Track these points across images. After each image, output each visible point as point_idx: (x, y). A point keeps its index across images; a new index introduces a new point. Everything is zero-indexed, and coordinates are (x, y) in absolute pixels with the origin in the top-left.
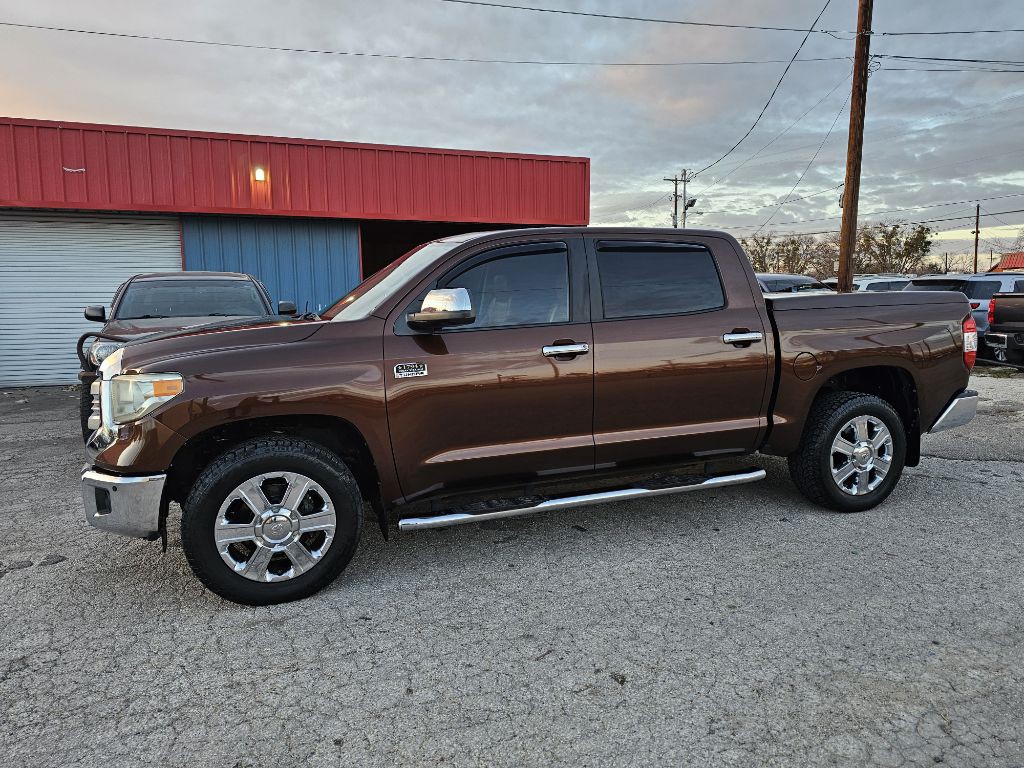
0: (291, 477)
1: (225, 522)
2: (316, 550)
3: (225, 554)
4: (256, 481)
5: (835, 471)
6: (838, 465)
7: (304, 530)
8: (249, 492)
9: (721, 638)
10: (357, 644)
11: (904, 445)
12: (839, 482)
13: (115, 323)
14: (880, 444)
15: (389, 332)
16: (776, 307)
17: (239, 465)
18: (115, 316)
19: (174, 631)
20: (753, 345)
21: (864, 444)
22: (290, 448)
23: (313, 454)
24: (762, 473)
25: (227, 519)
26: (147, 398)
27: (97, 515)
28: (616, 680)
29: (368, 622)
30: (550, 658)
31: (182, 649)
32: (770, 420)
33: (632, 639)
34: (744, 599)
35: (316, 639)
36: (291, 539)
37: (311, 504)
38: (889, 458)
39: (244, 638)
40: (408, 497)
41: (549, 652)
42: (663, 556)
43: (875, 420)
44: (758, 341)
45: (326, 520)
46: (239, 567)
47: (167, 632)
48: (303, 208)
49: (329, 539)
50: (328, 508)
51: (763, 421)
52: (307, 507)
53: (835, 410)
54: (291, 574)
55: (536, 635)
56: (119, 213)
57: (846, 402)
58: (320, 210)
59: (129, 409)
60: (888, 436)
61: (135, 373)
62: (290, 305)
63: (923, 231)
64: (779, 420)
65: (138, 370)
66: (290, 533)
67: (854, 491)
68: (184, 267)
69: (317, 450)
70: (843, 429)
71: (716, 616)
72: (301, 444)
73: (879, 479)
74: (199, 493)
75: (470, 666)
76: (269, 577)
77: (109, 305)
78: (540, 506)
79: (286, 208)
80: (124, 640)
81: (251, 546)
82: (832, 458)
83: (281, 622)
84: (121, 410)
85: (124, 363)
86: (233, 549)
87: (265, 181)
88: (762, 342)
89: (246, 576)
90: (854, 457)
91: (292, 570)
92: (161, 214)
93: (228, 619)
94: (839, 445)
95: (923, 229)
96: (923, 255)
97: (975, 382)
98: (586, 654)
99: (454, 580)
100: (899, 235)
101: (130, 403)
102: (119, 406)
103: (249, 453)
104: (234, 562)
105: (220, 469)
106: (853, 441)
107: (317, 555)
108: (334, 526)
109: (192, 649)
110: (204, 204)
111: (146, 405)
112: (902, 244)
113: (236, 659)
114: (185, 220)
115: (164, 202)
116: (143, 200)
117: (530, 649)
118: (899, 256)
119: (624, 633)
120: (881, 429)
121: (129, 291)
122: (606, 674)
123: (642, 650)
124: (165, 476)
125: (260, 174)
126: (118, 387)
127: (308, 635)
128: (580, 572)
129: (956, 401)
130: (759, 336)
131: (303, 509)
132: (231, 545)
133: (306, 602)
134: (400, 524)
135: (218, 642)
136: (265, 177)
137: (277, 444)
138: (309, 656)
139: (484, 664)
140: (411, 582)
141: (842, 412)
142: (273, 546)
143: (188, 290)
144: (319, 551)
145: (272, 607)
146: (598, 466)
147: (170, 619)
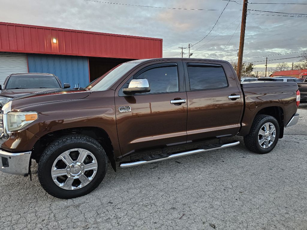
0: (81, 150)
1: (55, 168)
2: (90, 177)
3: (55, 181)
4: (67, 153)
5: (259, 141)
6: (260, 139)
7: (85, 170)
8: (64, 157)
9: (242, 206)
10: (110, 215)
11: (279, 132)
12: (260, 144)
13: (5, 90)
14: (272, 132)
15: (116, 95)
16: (244, 86)
17: (60, 146)
18: (5, 88)
19: (36, 212)
20: (237, 99)
21: (268, 132)
22: (80, 140)
23: (89, 141)
24: (238, 142)
25: (56, 167)
26: (23, 121)
27: (3, 167)
28: (212, 227)
29: (112, 205)
30: (184, 218)
31: (40, 220)
32: (241, 125)
33: (211, 208)
34: (243, 189)
35: (94, 212)
36: (81, 173)
37: (89, 160)
38: (274, 136)
39: (65, 214)
40: (123, 156)
41: (183, 215)
42: (210, 172)
43: (271, 124)
44: (239, 98)
45: (94, 166)
46: (61, 185)
47: (33, 213)
48: (69, 53)
49: (95, 172)
50: (95, 161)
51: (239, 125)
52: (86, 161)
53: (260, 121)
54: (80, 186)
55: (176, 208)
56: (5, 52)
57: (263, 118)
58: (75, 53)
59: (15, 126)
60: (275, 129)
61: (17, 111)
62: (68, 85)
63: (251, 65)
64: (244, 124)
65: (18, 110)
66: (81, 172)
67: (264, 147)
68: (29, 72)
69: (91, 140)
70: (262, 127)
71: (237, 197)
72: (85, 138)
73: (272, 143)
74: (45, 158)
75: (156, 223)
76: (73, 188)
77: (3, 84)
78: (169, 157)
79: (64, 53)
80: (15, 217)
81: (66, 177)
82: (259, 137)
83: (78, 206)
84: (12, 126)
85: (12, 107)
86: (59, 179)
87: (57, 43)
88: (240, 98)
89: (64, 188)
90: (265, 136)
91: (81, 185)
92: (20, 53)
93: (57, 205)
94: (261, 132)
95: (251, 64)
96: (251, 72)
97: (299, 111)
98: (197, 215)
99: (140, 185)
100: (244, 66)
101: (16, 123)
102: (11, 124)
103: (64, 142)
104: (59, 183)
105: (53, 149)
106: (265, 131)
107: (90, 179)
108: (97, 168)
109: (44, 220)
110: (35, 51)
111: (23, 124)
112: (245, 68)
113: (62, 224)
114: (28, 55)
115: (21, 49)
116: (13, 49)
117: (176, 214)
118: (244, 72)
119: (208, 205)
120: (273, 127)
121: (10, 79)
122: (207, 224)
123: (216, 212)
124: (31, 152)
125: (55, 41)
126: (10, 117)
127: (90, 211)
128: (183, 180)
129: (293, 117)
130: (239, 96)
131: (85, 162)
132: (58, 177)
133: (87, 196)
134: (121, 166)
135: (54, 216)
136: (57, 42)
137: (75, 138)
138: (91, 221)
139: (161, 222)
140: (124, 186)
141: (262, 121)
142: (74, 176)
143: (32, 79)
144: (91, 177)
145: (74, 199)
146: (188, 142)
147: (34, 206)
